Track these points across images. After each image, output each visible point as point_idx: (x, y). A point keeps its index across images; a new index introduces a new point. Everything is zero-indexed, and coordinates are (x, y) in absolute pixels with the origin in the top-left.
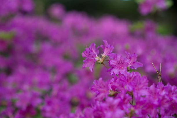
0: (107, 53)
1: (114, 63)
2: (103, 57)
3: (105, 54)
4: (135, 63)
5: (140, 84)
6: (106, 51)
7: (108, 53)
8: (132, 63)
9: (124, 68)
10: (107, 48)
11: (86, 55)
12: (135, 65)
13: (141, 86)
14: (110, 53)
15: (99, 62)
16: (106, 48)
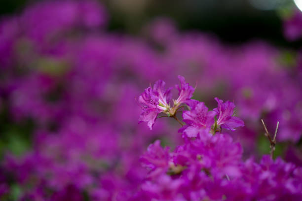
0: (183, 98)
1: (191, 116)
2: (175, 106)
3: (180, 101)
4: (230, 120)
5: (226, 155)
6: (182, 96)
7: (185, 99)
8: (225, 119)
9: (207, 127)
10: (184, 89)
11: (146, 101)
12: (231, 123)
13: (226, 160)
14: (188, 99)
15: (168, 113)
16: (182, 91)
